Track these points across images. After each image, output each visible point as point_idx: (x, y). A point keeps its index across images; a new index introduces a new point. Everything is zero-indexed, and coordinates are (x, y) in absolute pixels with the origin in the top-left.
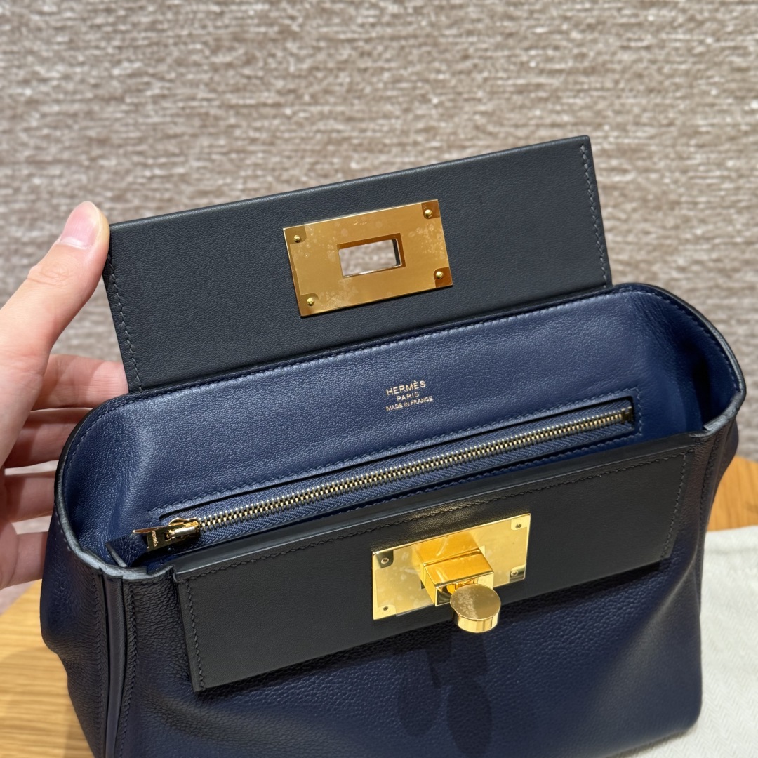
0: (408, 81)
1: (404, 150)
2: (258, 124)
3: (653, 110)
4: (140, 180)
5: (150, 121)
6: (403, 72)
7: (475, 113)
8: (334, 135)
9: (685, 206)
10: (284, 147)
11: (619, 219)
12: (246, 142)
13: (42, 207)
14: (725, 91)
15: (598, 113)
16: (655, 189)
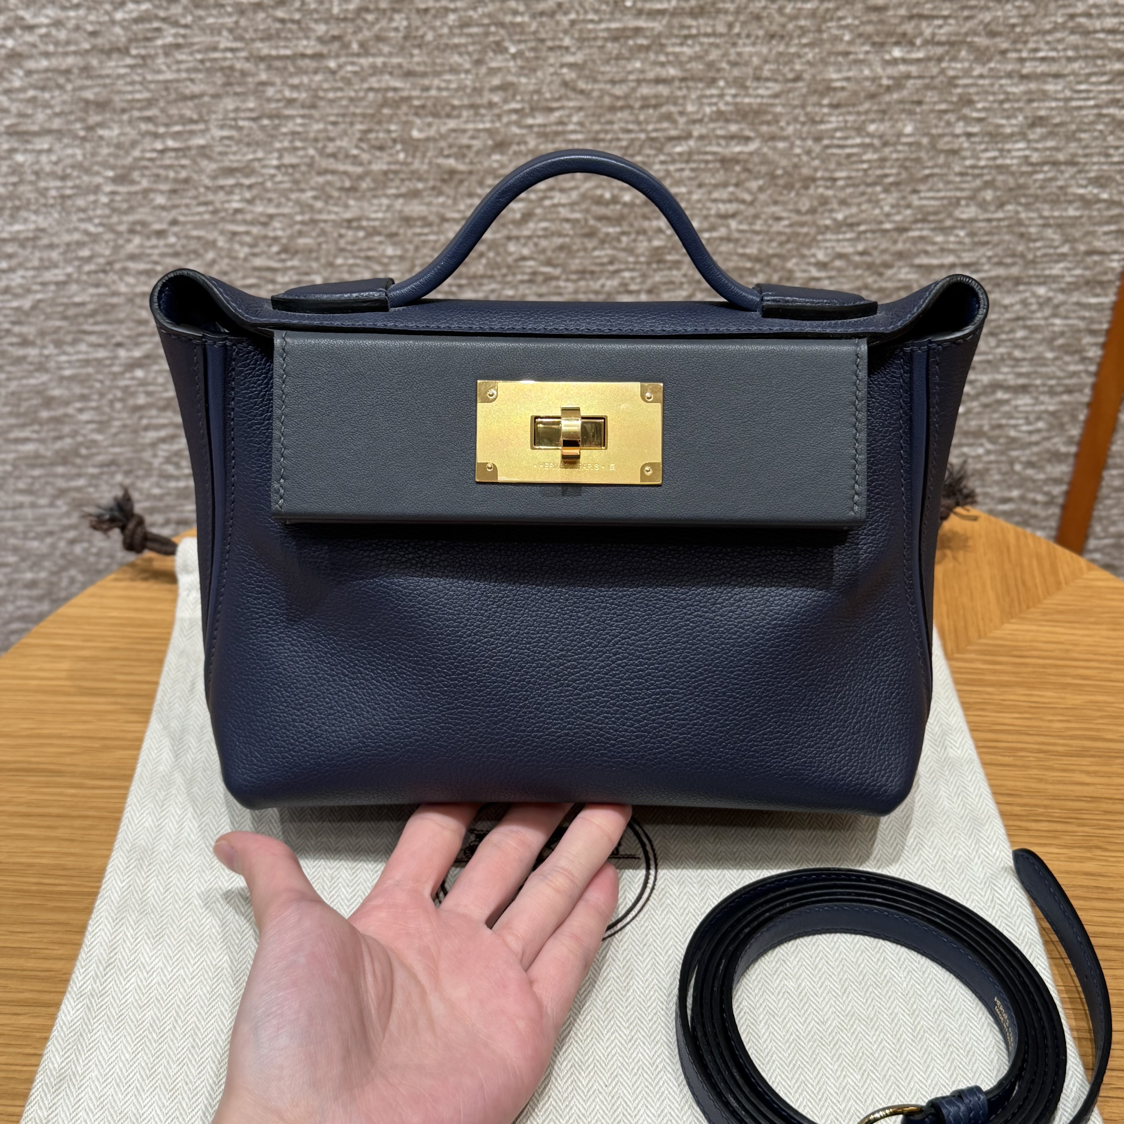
0: (479, 25)
1: (476, 114)
2: (296, 81)
3: (776, 61)
4: (148, 155)
5: (161, 77)
6: (471, 13)
7: (562, 66)
8: (390, 94)
9: (820, 183)
10: (329, 110)
11: (743, 202)
12: (281, 104)
13: (26, 190)
14: (860, 35)
15: (710, 65)
16: (784, 162)
